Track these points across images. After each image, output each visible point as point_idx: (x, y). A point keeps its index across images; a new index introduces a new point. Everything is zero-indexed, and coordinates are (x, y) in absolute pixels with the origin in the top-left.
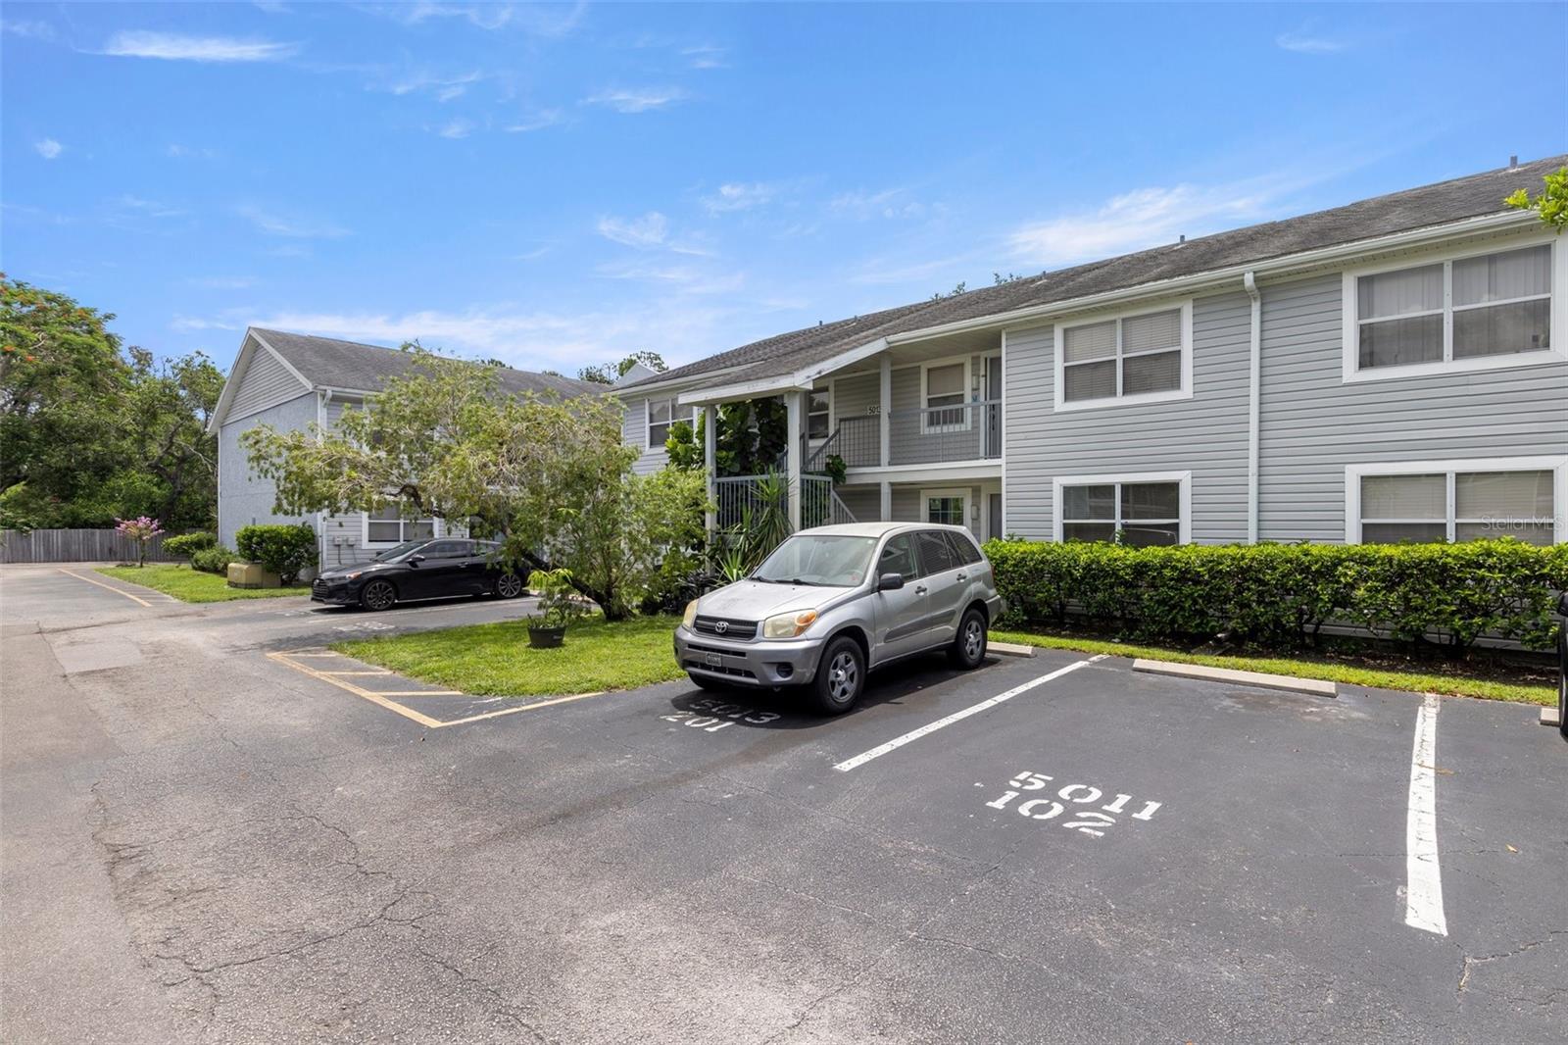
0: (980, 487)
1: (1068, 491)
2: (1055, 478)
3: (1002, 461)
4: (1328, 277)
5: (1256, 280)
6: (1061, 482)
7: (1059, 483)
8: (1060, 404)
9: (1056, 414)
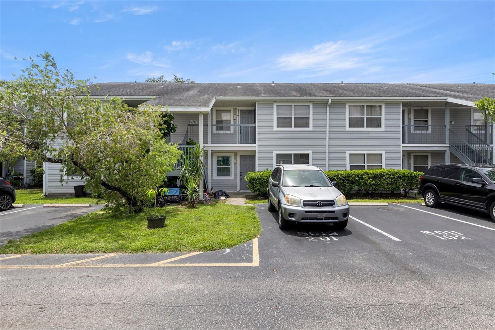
0: (237, 153)
1: (278, 155)
2: (274, 151)
3: (256, 145)
4: (342, 104)
5: (332, 101)
6: (276, 152)
7: (275, 153)
8: (275, 128)
9: (274, 131)
